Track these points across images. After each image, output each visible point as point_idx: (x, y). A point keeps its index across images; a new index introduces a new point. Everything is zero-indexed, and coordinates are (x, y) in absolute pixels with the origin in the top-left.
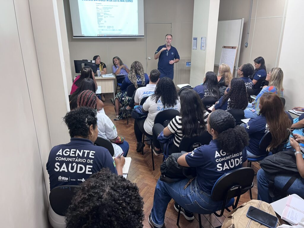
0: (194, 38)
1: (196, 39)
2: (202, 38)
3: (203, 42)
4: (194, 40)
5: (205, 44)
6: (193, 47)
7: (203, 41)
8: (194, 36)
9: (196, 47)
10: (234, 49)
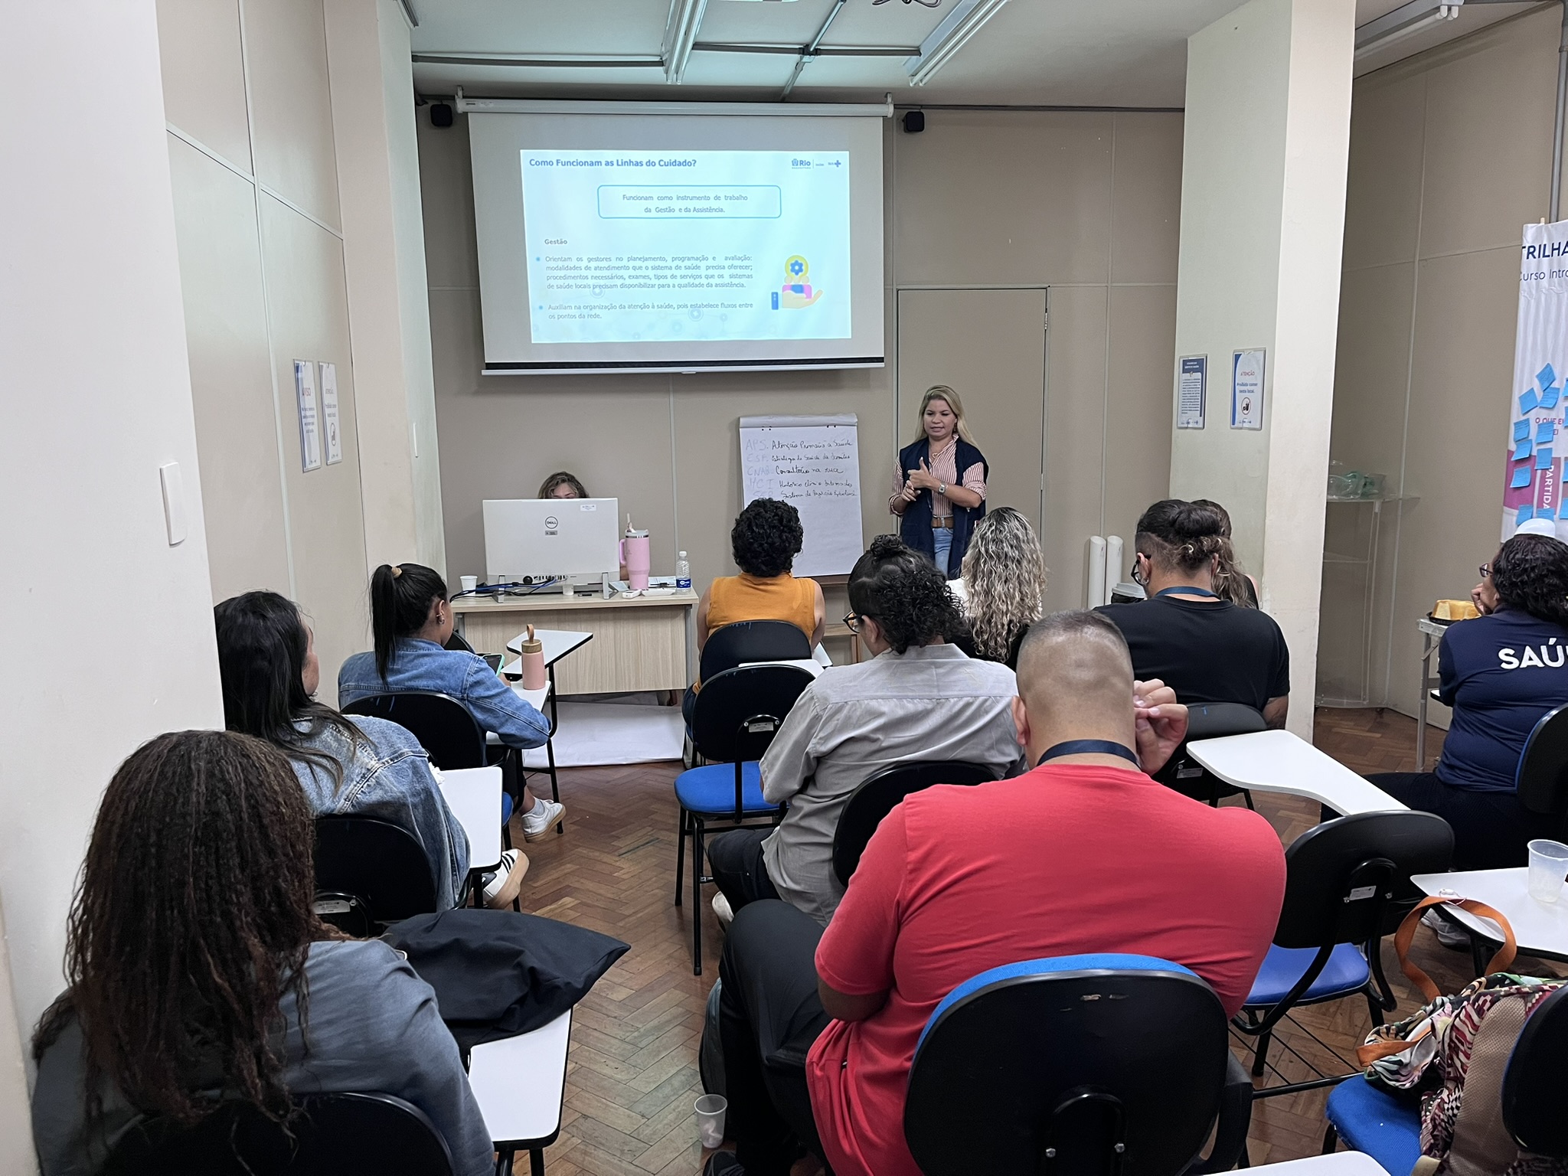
0: (1185, 363)
1: (1197, 365)
2: (1237, 357)
3: (1248, 380)
4: (1185, 371)
5: (1258, 389)
6: (1183, 414)
7: (1246, 373)
8: (1184, 349)
9: (1202, 413)
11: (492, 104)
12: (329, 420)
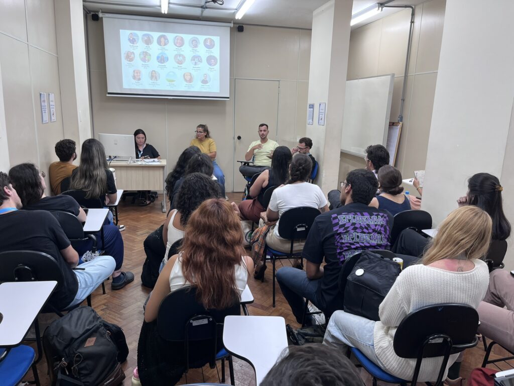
0: (310, 105)
1: (312, 106)
2: (320, 104)
4: (310, 108)
5: (324, 114)
6: (309, 121)
7: (322, 110)
8: (310, 102)
9: (313, 120)
11: (110, 15)
12: (52, 110)
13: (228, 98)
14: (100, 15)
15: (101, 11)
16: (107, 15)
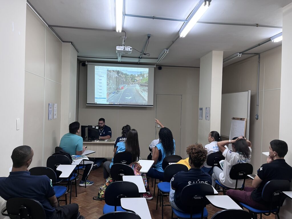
2: (206, 108)
4: (200, 110)
5: (209, 114)
6: (200, 117)
7: (207, 111)
10: (243, 121)
11: (91, 63)
12: (54, 112)
13: (153, 105)
14: (86, 63)
15: (87, 61)
16: (90, 63)
